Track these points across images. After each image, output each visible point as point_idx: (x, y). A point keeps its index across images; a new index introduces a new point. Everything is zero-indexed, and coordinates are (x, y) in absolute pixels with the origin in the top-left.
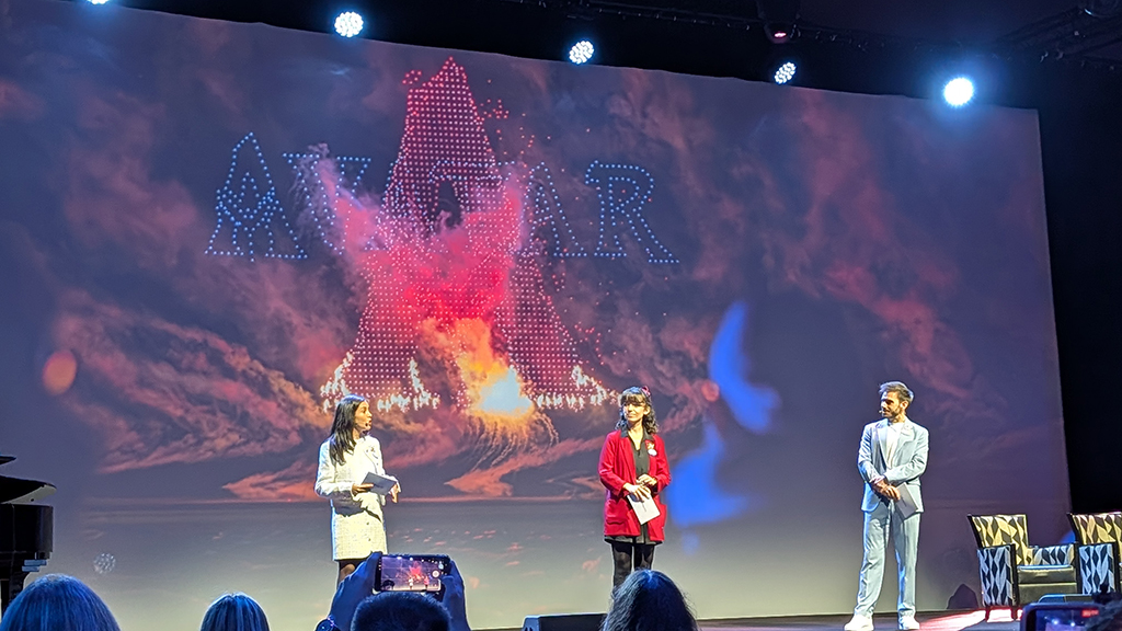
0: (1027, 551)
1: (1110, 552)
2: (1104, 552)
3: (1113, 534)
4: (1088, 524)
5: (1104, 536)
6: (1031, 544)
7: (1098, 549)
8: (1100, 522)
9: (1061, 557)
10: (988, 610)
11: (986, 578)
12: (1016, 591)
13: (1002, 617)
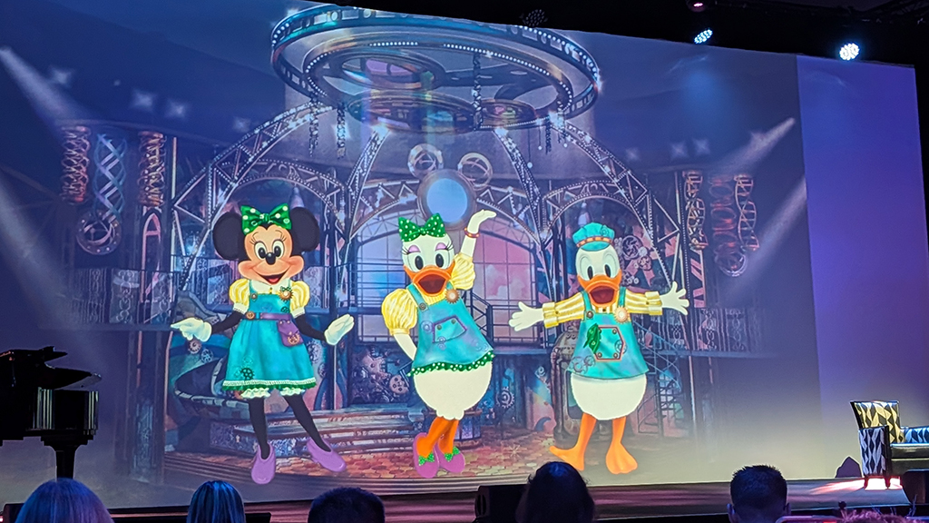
0: (899, 431)
10: (867, 478)
11: (865, 453)
12: (888, 462)
13: (877, 484)
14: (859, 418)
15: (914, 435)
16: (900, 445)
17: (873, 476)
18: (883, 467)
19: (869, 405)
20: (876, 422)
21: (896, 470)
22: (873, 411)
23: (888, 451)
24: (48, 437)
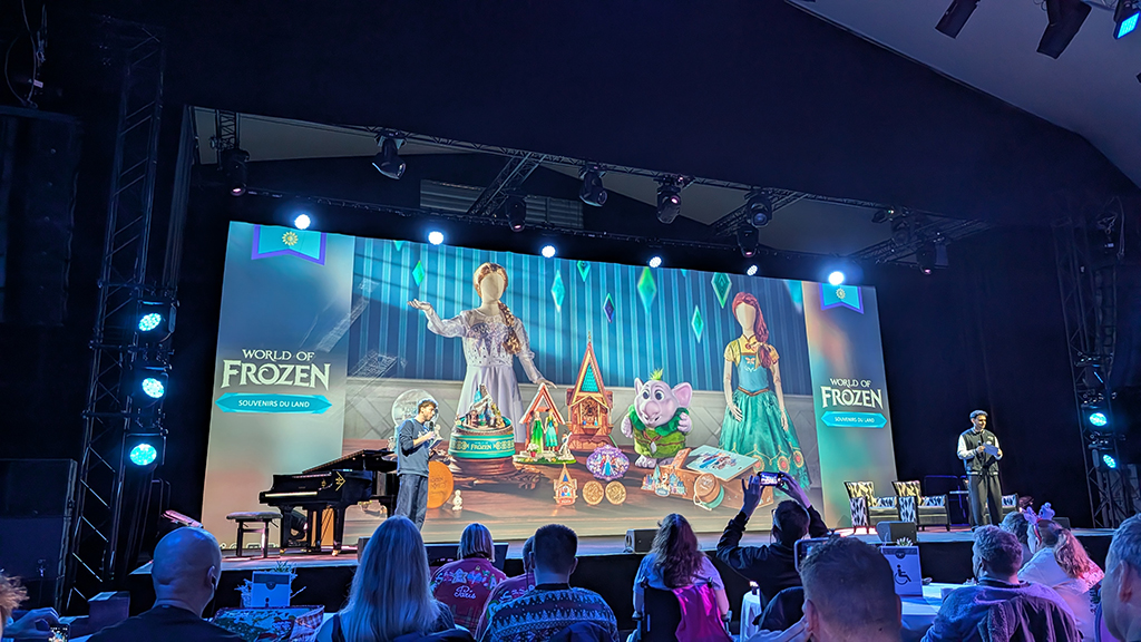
0: (874, 500)
1: (913, 501)
2: (910, 500)
3: (915, 491)
4: (903, 487)
5: (910, 492)
6: (876, 496)
7: (907, 499)
8: (908, 486)
9: (891, 503)
10: (855, 528)
11: (854, 512)
12: (869, 519)
13: (861, 531)
14: (849, 492)
15: (883, 502)
16: (874, 508)
17: (859, 527)
18: (865, 521)
19: (855, 484)
20: (859, 494)
21: (872, 523)
22: (858, 487)
23: (867, 512)
24: (383, 501)
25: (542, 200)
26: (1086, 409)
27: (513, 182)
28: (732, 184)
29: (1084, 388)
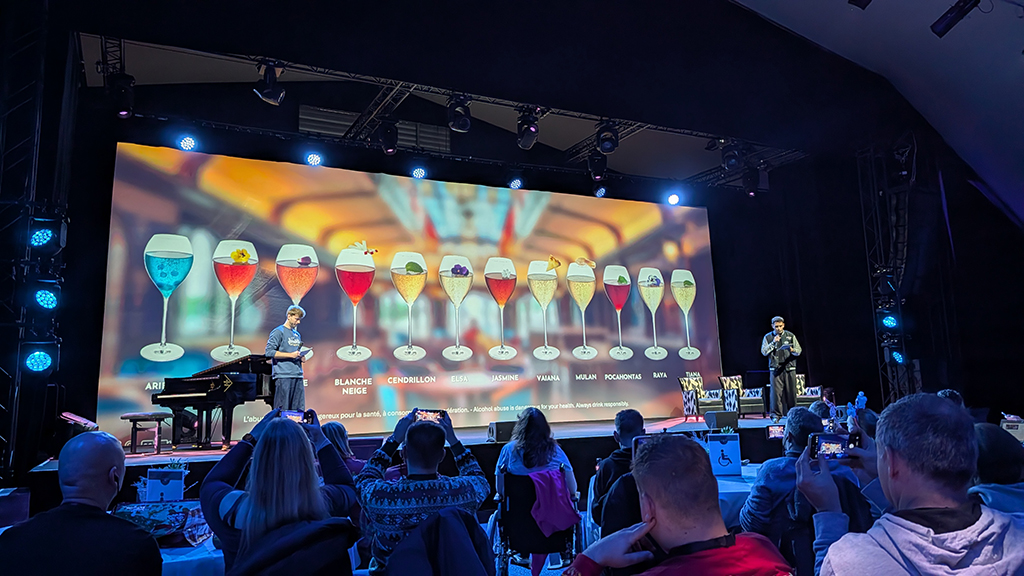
0: (703, 393)
1: (736, 393)
2: (733, 392)
3: (737, 385)
4: (726, 380)
5: (734, 386)
6: (704, 389)
8: (732, 380)
9: (717, 395)
10: (687, 416)
11: (685, 403)
12: (698, 409)
13: (691, 420)
14: (682, 386)
15: (710, 394)
16: (702, 400)
17: (690, 416)
18: (695, 411)
19: (687, 379)
20: (690, 388)
21: (701, 412)
22: (689, 382)
23: (697, 403)
24: (267, 400)
25: (412, 126)
26: (879, 313)
27: (386, 109)
28: (583, 115)
29: (879, 295)
